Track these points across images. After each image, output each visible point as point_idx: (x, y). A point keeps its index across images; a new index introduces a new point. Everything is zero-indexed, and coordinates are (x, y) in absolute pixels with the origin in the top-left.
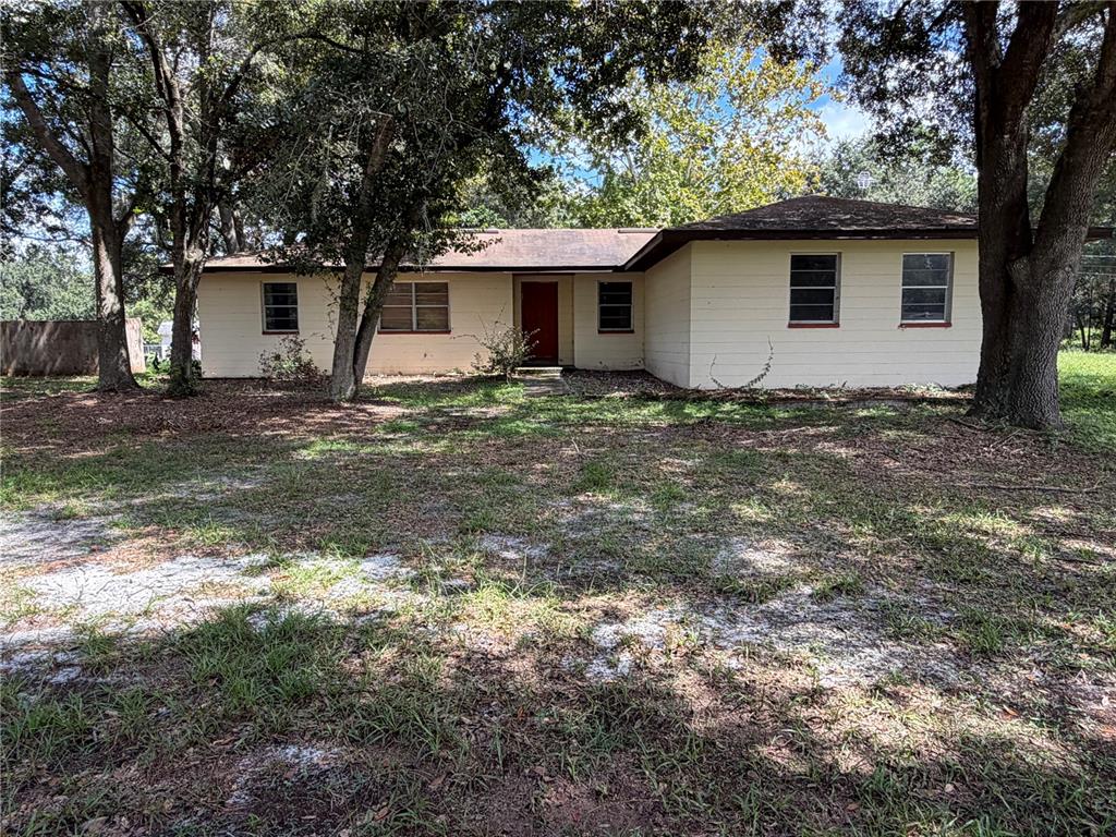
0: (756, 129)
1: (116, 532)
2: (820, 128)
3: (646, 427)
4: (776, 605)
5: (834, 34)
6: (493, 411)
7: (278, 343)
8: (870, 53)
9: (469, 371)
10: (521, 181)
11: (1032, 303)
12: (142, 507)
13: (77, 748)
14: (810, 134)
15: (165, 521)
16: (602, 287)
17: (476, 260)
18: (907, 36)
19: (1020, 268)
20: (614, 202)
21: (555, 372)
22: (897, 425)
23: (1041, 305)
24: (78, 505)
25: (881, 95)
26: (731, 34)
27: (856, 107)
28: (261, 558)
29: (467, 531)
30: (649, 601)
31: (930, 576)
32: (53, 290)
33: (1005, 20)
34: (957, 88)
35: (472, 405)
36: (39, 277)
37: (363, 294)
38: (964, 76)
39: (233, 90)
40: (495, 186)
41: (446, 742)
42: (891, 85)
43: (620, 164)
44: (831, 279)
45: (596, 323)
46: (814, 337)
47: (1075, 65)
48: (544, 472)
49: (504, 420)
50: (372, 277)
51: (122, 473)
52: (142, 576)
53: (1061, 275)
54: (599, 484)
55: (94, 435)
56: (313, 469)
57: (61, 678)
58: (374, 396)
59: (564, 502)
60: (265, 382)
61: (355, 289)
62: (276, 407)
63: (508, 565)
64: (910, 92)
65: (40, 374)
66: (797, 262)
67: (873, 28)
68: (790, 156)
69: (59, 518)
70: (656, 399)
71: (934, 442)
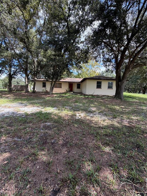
0: (93, 69)
1: (28, 105)
2: (100, 69)
3: (82, 98)
4: (94, 113)
5: (102, 59)
6: (66, 96)
7: (44, 88)
8: (105, 61)
9: (63, 92)
10: (70, 73)
11: (121, 86)
12: (30, 103)
13: (25, 122)
14: (99, 70)
15: (33, 104)
16: (77, 84)
17: (65, 80)
18: (109, 60)
19: (120, 83)
20: (79, 76)
21: (72, 92)
22: (107, 98)
23: (122, 87)
24: (24, 102)
25: (106, 66)
26: (91, 59)
27: (104, 67)
28: (43, 107)
29: (63, 106)
30: (82, 112)
31: (110, 111)
32: (20, 82)
33: (119, 59)
34: (114, 65)
35: (64, 95)
36: (19, 81)
37: (53, 83)
38: (115, 64)
39: (41, 62)
40: (67, 73)
41: (62, 123)
42: (107, 65)
43: (80, 72)
44: (101, 84)
45: (77, 88)
46: (99, 90)
47: (126, 64)
48: (71, 101)
49: (67, 96)
50: (54, 82)
51: (28, 100)
52: (31, 108)
53: (124, 84)
54: (77, 102)
55: (25, 96)
56: (47, 100)
57: (23, 116)
58: (54, 94)
59: (73, 104)
60: (42, 92)
61: (52, 83)
62: (44, 94)
63: (68, 109)
64: (109, 66)
65: (19, 91)
66: (97, 82)
67: (106, 59)
68: (97, 72)
69: (22, 103)
70: (83, 95)
71: (111, 100)
